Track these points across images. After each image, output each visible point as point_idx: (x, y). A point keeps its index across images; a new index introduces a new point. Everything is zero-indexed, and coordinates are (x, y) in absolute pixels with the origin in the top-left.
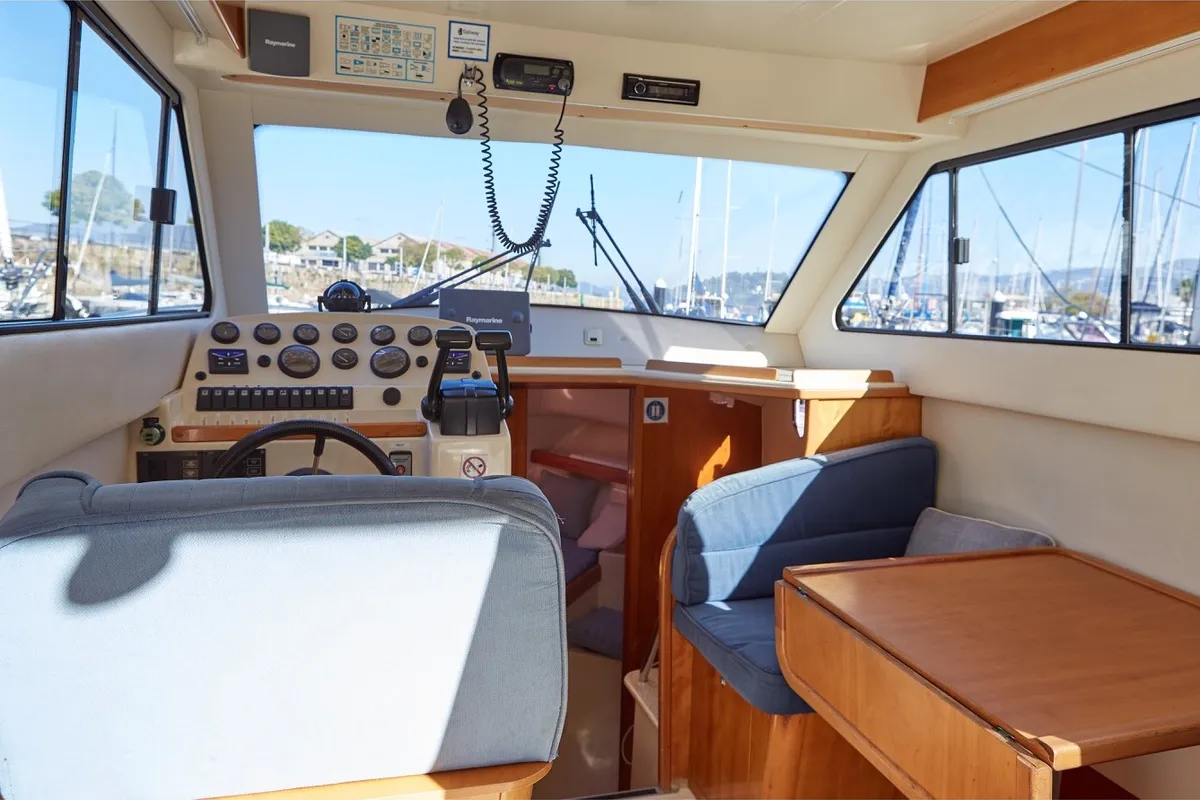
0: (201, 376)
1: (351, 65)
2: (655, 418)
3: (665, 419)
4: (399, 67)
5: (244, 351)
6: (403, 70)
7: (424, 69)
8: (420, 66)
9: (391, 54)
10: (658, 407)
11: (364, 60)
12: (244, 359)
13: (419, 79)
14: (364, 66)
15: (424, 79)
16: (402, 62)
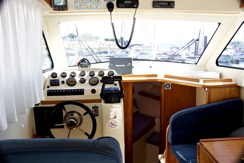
0: (48, 87)
1: (79, 6)
2: (168, 88)
3: (170, 88)
4: (91, 5)
5: (58, 80)
6: (92, 6)
7: (98, 5)
8: (97, 4)
9: (89, 2)
10: (168, 85)
11: (82, 5)
12: (58, 82)
13: (97, 8)
14: (82, 6)
15: (98, 7)
16: (92, 4)
